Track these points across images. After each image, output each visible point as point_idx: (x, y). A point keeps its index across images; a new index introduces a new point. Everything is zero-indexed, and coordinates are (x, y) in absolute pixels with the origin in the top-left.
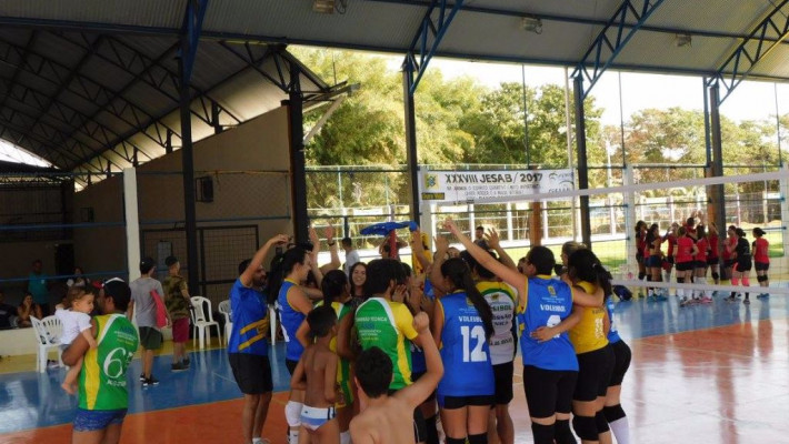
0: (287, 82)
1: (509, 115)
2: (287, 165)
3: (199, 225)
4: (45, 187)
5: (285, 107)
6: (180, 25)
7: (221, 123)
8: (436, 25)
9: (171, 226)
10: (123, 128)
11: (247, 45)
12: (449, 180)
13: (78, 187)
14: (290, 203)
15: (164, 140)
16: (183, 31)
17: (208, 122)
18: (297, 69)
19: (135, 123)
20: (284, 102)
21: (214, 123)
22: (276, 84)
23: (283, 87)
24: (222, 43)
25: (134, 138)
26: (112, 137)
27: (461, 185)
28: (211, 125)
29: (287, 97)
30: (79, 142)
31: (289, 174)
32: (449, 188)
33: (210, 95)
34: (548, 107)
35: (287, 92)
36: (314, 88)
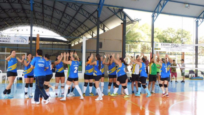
0: (123, 18)
1: (169, 35)
2: (121, 39)
3: (99, 52)
4: (66, 45)
5: (122, 24)
6: (98, 3)
7: (105, 30)
8: (162, 5)
9: (93, 51)
10: (83, 31)
11: (114, 9)
12: (162, 45)
13: (72, 45)
14: (121, 48)
15: (92, 34)
16: (99, 4)
17: (102, 29)
18: (125, 15)
19: (86, 30)
20: (122, 23)
21: (104, 30)
22: (120, 19)
23: (122, 19)
24: (108, 8)
25: (85, 34)
26: (80, 34)
27: (165, 46)
28: (103, 30)
29: (123, 22)
30: (73, 35)
31: (122, 41)
32: (162, 47)
33: (103, 23)
34: (179, 33)
35: (123, 21)
36: (129, 20)
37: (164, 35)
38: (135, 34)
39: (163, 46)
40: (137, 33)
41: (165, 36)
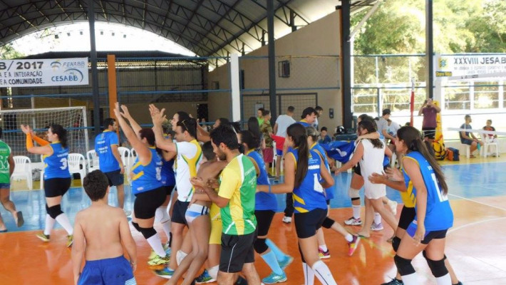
2: (338, 51)
3: (277, 92)
4: (193, 69)
5: (339, 10)
7: (296, 24)
9: (261, 93)
10: (236, 30)
12: (456, 62)
13: (211, 68)
14: (340, 78)
15: (260, 37)
17: (287, 24)
19: (243, 27)
20: (338, 8)
21: (292, 24)
25: (242, 36)
26: (229, 36)
27: (466, 65)
28: (289, 25)
29: (340, 3)
30: (210, 40)
31: (340, 57)
32: (456, 68)
33: (289, 5)
37: (488, 18)
38: (398, 20)
39: (459, 66)
40: (403, 18)
41: (492, 22)
